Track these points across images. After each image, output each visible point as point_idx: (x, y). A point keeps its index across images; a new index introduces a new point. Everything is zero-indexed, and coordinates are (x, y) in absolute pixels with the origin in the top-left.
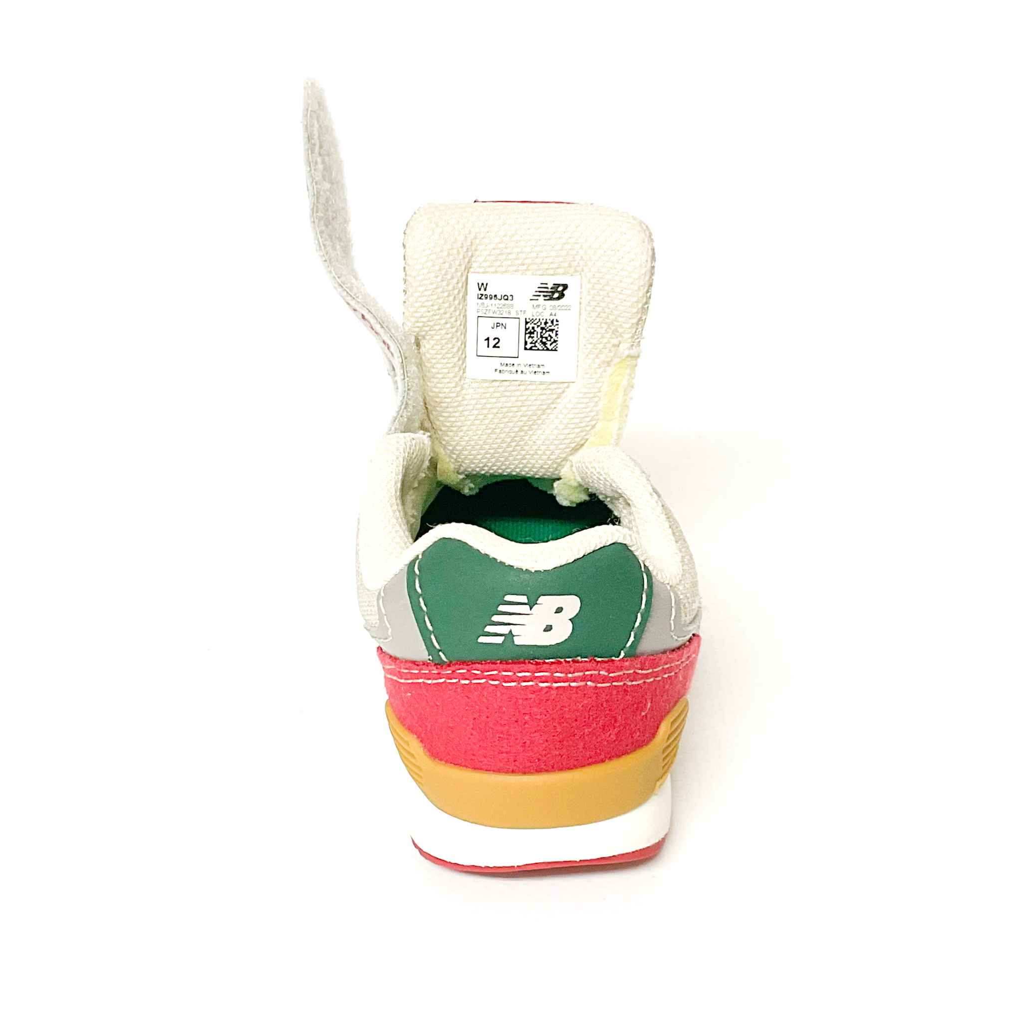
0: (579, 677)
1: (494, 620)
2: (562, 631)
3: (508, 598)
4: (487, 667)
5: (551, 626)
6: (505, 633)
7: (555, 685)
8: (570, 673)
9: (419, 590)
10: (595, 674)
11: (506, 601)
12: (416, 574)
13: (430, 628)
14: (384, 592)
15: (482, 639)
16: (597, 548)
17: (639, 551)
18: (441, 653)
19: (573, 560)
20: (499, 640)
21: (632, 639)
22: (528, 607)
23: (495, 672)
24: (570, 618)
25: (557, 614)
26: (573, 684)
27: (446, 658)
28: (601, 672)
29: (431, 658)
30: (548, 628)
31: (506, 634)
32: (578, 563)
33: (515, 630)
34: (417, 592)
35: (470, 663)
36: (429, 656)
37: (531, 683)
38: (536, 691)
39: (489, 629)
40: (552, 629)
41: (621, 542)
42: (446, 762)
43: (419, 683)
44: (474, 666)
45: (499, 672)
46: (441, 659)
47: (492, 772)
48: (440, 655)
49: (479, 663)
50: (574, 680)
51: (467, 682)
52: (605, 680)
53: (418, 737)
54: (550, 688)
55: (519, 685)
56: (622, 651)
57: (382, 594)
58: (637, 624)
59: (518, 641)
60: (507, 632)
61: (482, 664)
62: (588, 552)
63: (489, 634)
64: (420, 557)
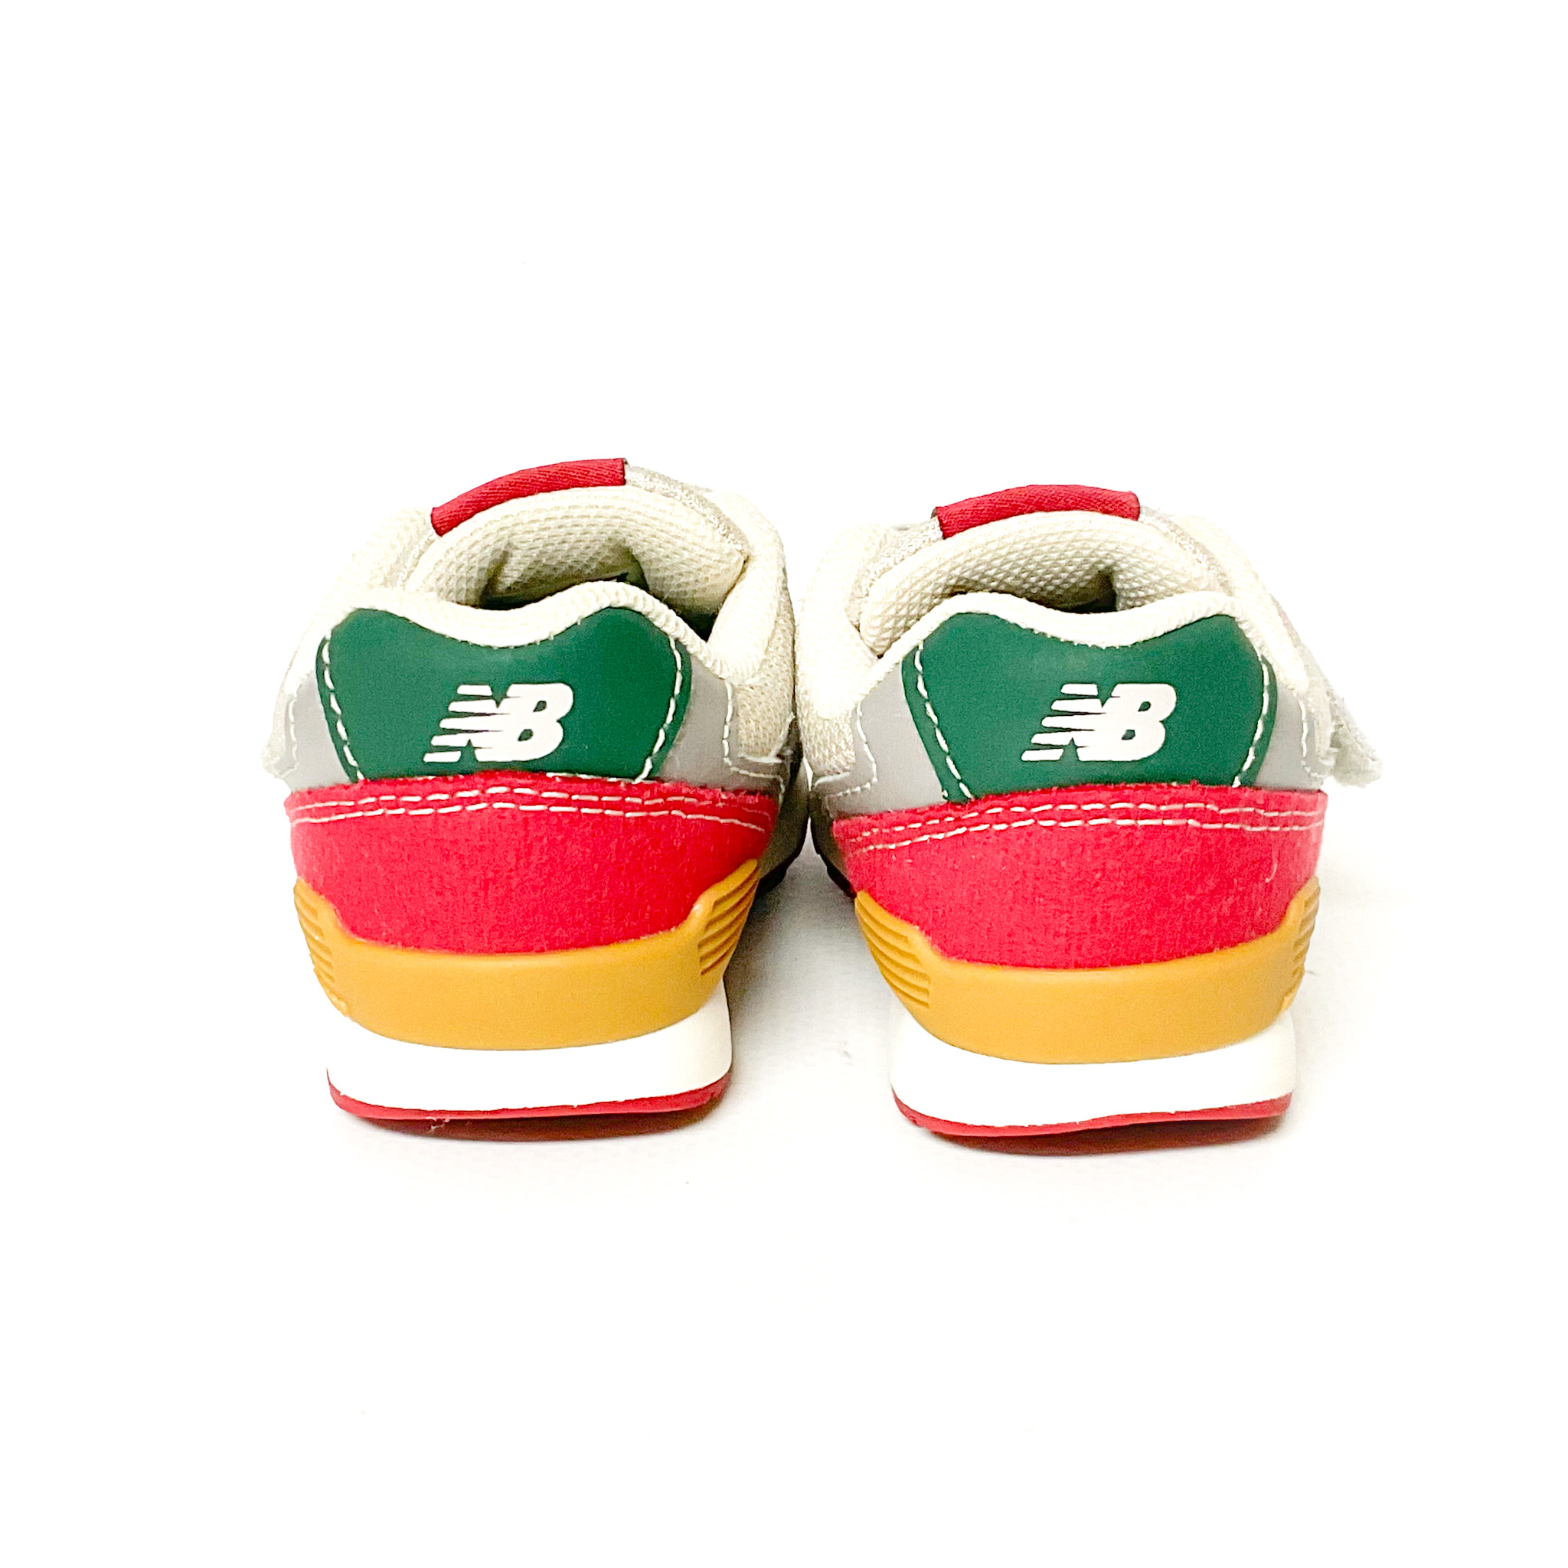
0: (1176, 811)
1: (1045, 725)
2: (1150, 741)
3: (1068, 689)
4: (1036, 799)
5: (1134, 731)
6: (1064, 744)
7: (1141, 823)
8: (1164, 804)
9: (924, 693)
10: (1200, 808)
11: (1063, 694)
12: (918, 671)
13: (945, 747)
14: (861, 710)
15: (1028, 756)
16: (1195, 620)
17: (1253, 631)
18: (962, 786)
19: (1162, 633)
20: (1055, 755)
21: (1251, 757)
22: (1098, 702)
23: (1049, 807)
24: (1162, 719)
25: (1142, 713)
26: (1168, 822)
27: (971, 792)
28: (1208, 806)
29: (946, 795)
30: (1130, 735)
31: (1066, 746)
32: (1170, 637)
33: (1079, 738)
34: (921, 695)
35: (1009, 795)
36: (943, 790)
37: (1104, 821)
38: (1111, 831)
39: (1038, 739)
40: (1134, 735)
41: (1227, 614)
42: (968, 960)
43: (924, 841)
44: (1016, 800)
45: (1056, 805)
46: (962, 793)
47: (1042, 969)
48: (960, 789)
49: (1023, 794)
50: (1168, 815)
51: (1003, 827)
52: (1214, 818)
53: (922, 929)
54: (1133, 827)
55: (1087, 825)
56: (1237, 778)
57: (859, 713)
58: (1257, 736)
59: (1084, 755)
60: (1066, 742)
61: (1028, 795)
62: (1183, 623)
63: (1039, 747)
64: (921, 647)
